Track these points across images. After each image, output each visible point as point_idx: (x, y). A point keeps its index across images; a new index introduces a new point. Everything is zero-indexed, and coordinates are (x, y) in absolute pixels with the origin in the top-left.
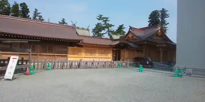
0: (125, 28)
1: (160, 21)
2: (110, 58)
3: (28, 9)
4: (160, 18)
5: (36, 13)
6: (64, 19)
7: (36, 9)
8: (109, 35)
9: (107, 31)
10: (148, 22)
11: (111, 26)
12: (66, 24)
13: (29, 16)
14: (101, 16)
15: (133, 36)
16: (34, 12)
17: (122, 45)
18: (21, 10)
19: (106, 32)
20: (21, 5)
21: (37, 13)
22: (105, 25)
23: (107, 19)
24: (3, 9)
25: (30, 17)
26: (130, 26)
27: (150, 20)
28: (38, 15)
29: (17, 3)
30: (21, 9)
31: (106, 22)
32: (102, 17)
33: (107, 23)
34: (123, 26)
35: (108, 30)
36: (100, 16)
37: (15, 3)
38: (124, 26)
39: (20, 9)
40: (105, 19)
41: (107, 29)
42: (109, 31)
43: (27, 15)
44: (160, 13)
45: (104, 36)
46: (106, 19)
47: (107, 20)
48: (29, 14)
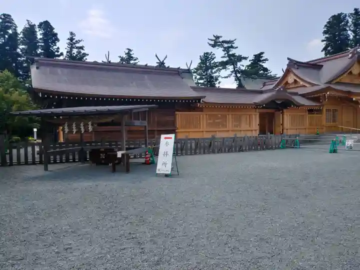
0: (266, 60)
1: (351, 37)
2: (256, 130)
3: (56, 34)
4: (349, 32)
5: (72, 41)
6: (130, 50)
7: (72, 33)
8: (237, 79)
9: (232, 72)
10: (323, 41)
11: (240, 58)
12: (135, 60)
13: (58, 48)
14: (218, 37)
15: (296, 78)
16: (68, 39)
17: (279, 102)
18: (41, 37)
19: (230, 73)
20: (40, 25)
21: (74, 41)
22: (227, 58)
23: (233, 45)
24: (5, 37)
25: (61, 51)
26: (288, 59)
27: (327, 36)
28: (77, 45)
29: (33, 24)
30: (41, 34)
31: (228, 52)
32: (221, 40)
33: (230, 53)
34: (263, 55)
35: (234, 68)
36: (214, 39)
37: (29, 23)
38: (265, 56)
39: (39, 35)
40: (226, 45)
41: (232, 67)
42: (236, 71)
43: (55, 47)
44: (350, 20)
45: (219, 83)
46: (230, 45)
47: (232, 47)
48: (58, 44)
